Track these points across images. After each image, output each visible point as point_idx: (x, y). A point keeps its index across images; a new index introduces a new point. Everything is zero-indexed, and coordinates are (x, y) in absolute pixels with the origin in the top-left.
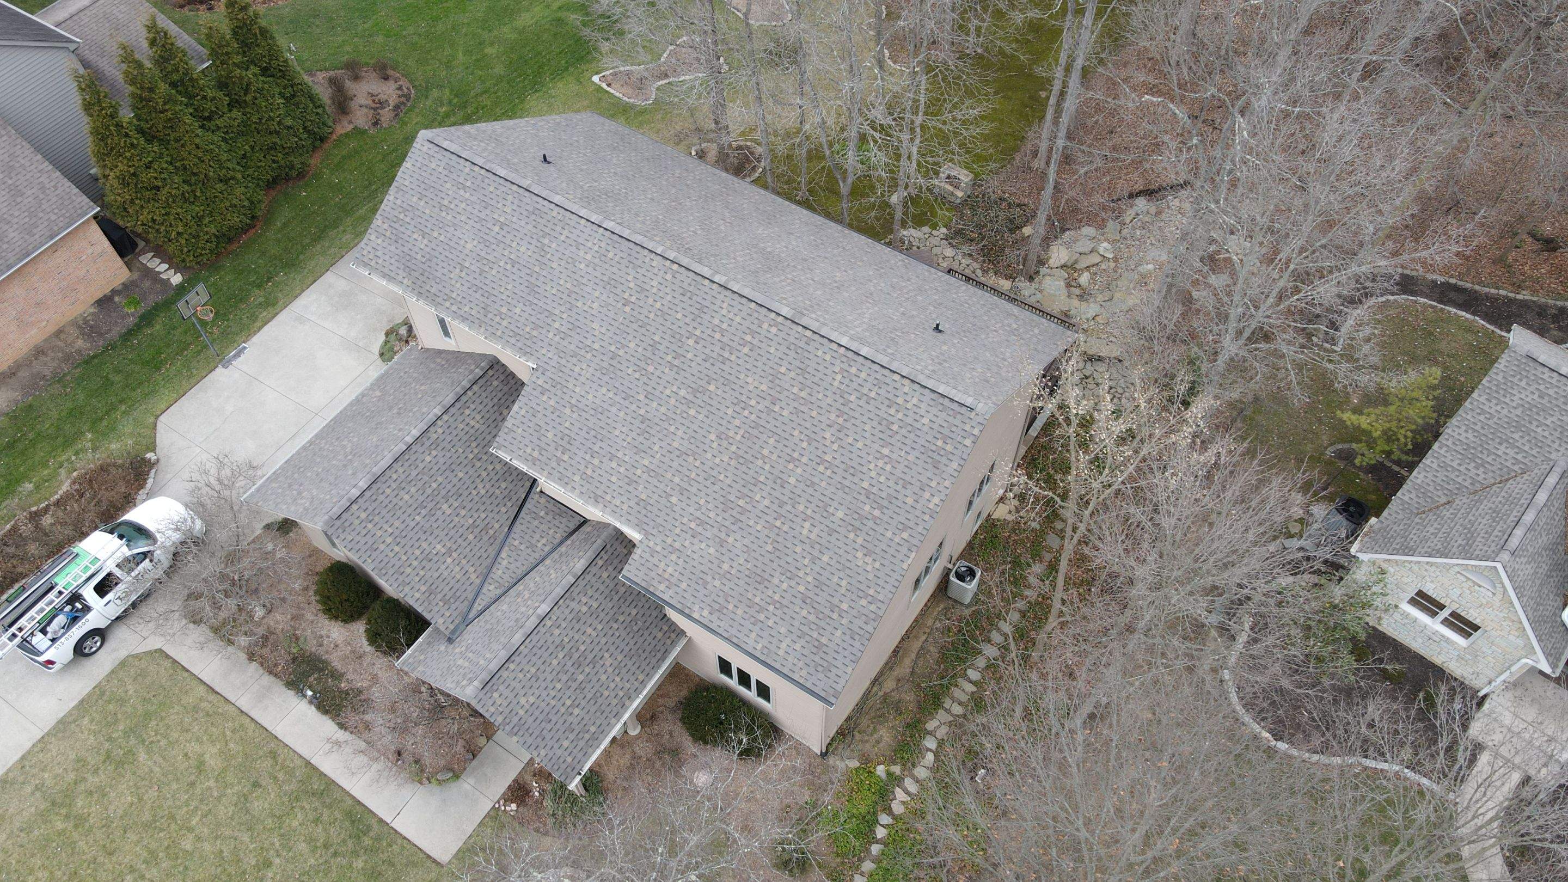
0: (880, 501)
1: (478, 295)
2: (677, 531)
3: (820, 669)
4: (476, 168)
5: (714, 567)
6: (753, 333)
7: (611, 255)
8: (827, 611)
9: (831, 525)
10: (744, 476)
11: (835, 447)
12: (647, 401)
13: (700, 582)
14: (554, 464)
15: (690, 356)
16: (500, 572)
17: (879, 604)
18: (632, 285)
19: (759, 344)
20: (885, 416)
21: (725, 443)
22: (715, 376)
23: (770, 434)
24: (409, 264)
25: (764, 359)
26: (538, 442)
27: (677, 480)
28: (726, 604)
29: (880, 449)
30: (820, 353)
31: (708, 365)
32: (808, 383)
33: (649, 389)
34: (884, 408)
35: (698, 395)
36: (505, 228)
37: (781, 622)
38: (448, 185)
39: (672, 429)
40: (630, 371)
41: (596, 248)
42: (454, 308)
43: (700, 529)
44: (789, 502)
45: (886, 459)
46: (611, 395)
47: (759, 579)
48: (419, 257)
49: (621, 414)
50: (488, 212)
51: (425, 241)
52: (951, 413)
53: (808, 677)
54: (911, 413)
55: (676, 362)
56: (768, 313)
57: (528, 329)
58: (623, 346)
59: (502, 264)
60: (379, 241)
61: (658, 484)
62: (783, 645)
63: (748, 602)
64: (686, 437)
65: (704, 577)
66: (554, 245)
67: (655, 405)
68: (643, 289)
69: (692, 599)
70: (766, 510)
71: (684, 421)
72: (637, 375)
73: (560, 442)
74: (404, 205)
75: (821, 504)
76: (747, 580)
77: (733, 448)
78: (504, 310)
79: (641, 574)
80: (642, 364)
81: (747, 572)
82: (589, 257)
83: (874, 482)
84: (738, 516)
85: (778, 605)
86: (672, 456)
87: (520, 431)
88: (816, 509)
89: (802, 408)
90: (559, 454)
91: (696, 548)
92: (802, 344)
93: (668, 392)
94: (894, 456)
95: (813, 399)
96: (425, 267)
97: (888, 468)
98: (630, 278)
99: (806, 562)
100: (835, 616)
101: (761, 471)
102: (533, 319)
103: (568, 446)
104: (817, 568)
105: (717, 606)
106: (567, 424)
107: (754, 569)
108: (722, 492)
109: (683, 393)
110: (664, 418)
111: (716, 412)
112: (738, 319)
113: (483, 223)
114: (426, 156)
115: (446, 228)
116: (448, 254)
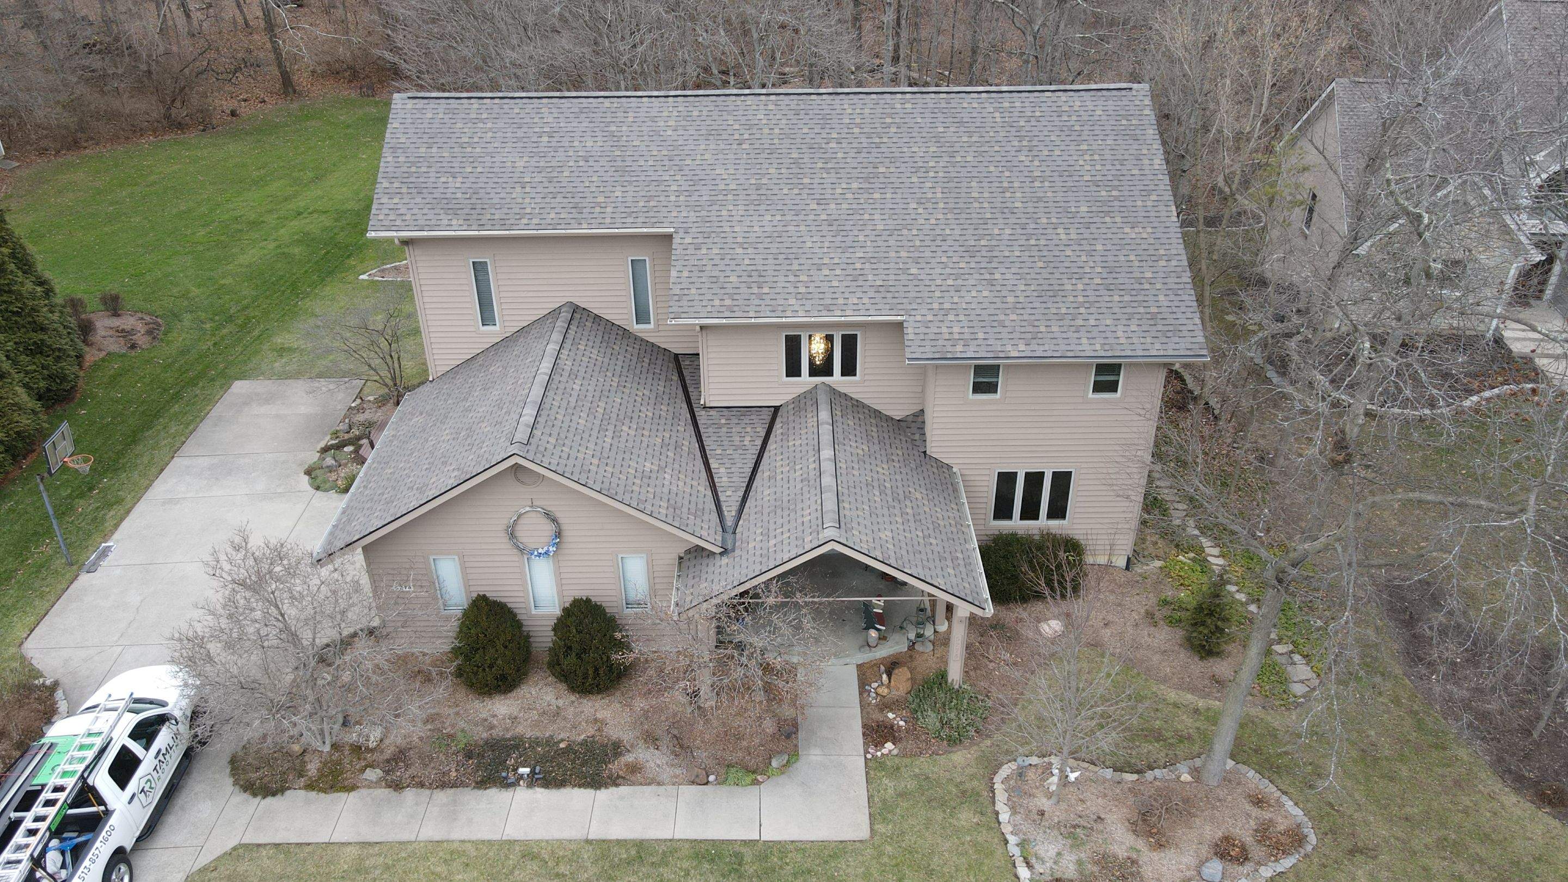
0: (1110, 183)
1: (559, 199)
2: (938, 294)
3: (1169, 334)
5: (999, 305)
6: (891, 115)
8: (1137, 286)
9: (1082, 221)
10: (969, 222)
11: (1036, 163)
12: (823, 207)
13: (995, 324)
14: (757, 302)
15: (840, 155)
16: (725, 479)
17: (1179, 258)
18: (737, 127)
19: (903, 121)
20: (1061, 124)
21: (930, 205)
22: (878, 160)
23: (969, 180)
24: (450, 206)
25: (916, 129)
26: (723, 291)
27: (903, 254)
28: (1036, 330)
29: (1078, 148)
30: (965, 105)
31: (863, 155)
32: (972, 129)
33: (818, 196)
34: (1055, 119)
35: (872, 180)
36: (555, 135)
37: (1100, 317)
38: (459, 125)
39: (866, 217)
40: (785, 191)
41: (675, 114)
42: (535, 221)
43: (960, 282)
44: (1028, 221)
45: (1090, 152)
46: (779, 218)
47: (1051, 293)
48: (459, 195)
49: (802, 228)
50: (525, 130)
51: (460, 180)
52: (1115, 99)
53: (1165, 346)
54: (1083, 113)
55: (829, 165)
56: (893, 96)
57: (641, 204)
58: (763, 175)
59: (571, 164)
60: (396, 201)
61: (887, 266)
62: (1120, 334)
63: (1056, 317)
64: (886, 217)
65: (996, 318)
66: (624, 129)
67: (833, 206)
68: (752, 125)
69: (999, 343)
70: (1012, 238)
71: (873, 206)
72: (796, 191)
73: (750, 280)
74: (411, 159)
75: (1059, 210)
76: (1041, 299)
77: (941, 205)
78: (601, 199)
79: (927, 349)
80: (795, 181)
81: (1035, 294)
82: (671, 123)
83: (1094, 173)
84: (989, 254)
85: (1087, 305)
86: (883, 238)
87: (693, 291)
88: (1059, 216)
89: (983, 149)
90: (755, 290)
91: (968, 299)
94: (1094, 147)
95: (987, 139)
96: (473, 201)
97: (1096, 157)
98: (730, 122)
99: (1084, 258)
100: (1147, 286)
101: (983, 211)
102: (642, 194)
103: (761, 279)
104: (1098, 259)
105: (1029, 336)
106: (747, 262)
107: (1040, 288)
108: (957, 244)
109: (855, 185)
110: (851, 212)
111: (901, 186)
112: (867, 111)
113: (525, 140)
114: (415, 111)
115: (480, 160)
116: (496, 180)
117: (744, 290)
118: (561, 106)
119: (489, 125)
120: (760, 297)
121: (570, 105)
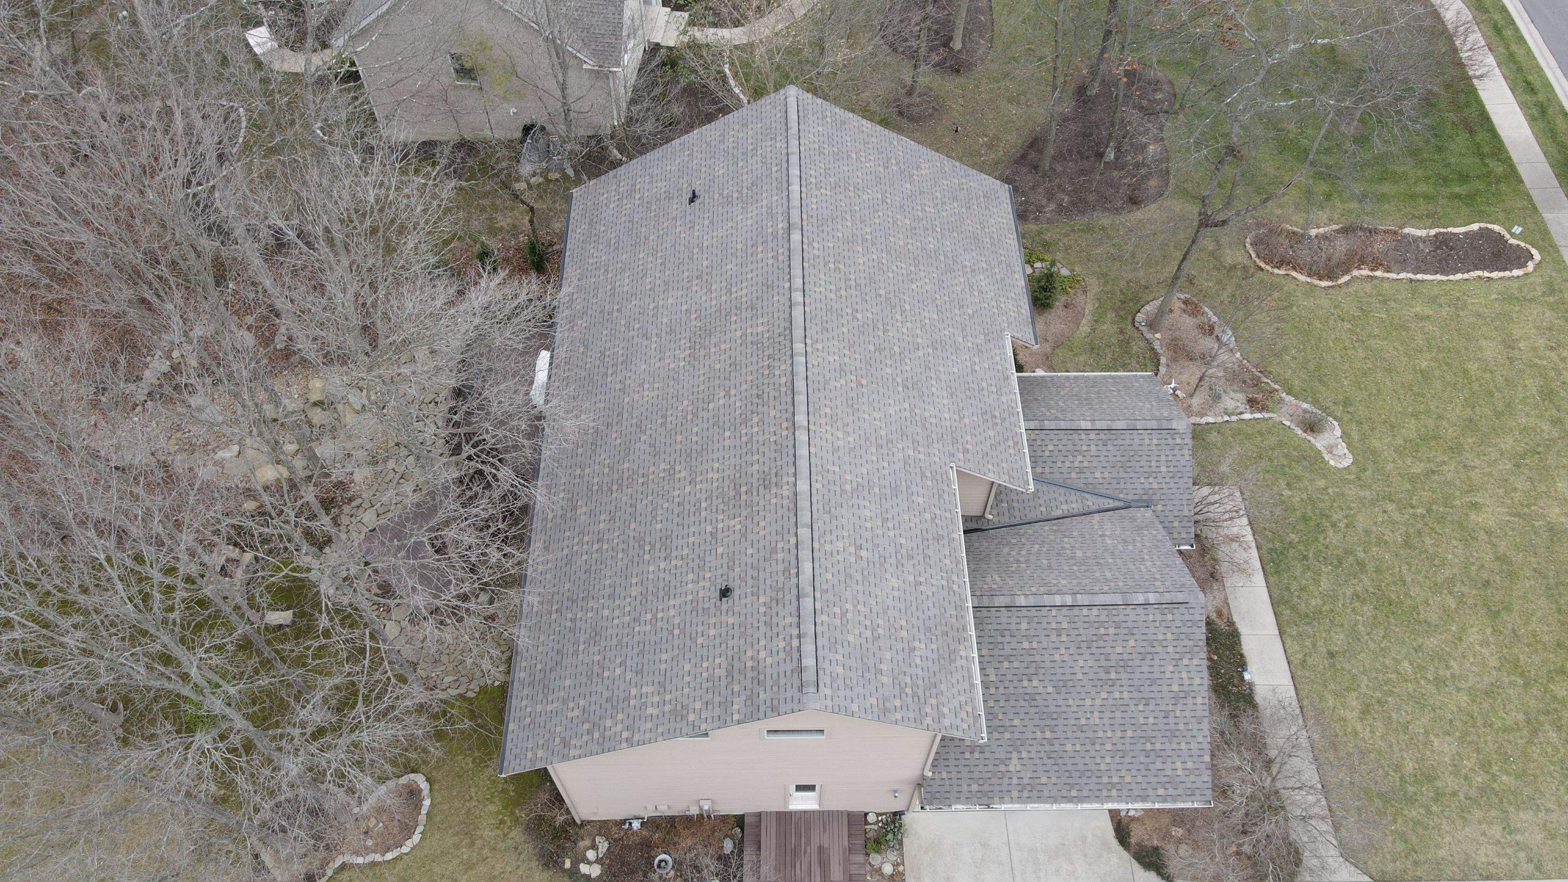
4: (818, 606)
6: (826, 262)
7: (828, 410)
8: (966, 192)
9: (918, 192)
10: (925, 258)
11: (870, 191)
12: (921, 347)
13: (1003, 283)
15: (870, 315)
18: (843, 382)
19: (832, 256)
20: (831, 156)
21: (913, 276)
24: (946, 656)
25: (840, 251)
26: (1002, 444)
28: (1004, 262)
30: (814, 207)
32: (839, 214)
34: (827, 157)
35: (893, 304)
36: (858, 543)
37: (989, 223)
38: (851, 638)
39: (927, 321)
40: (908, 368)
41: (829, 428)
42: (954, 577)
43: (975, 288)
44: (921, 223)
45: (859, 155)
46: (934, 382)
47: (977, 240)
48: (934, 646)
49: (941, 369)
50: (853, 572)
51: (916, 644)
52: (806, 111)
53: (1005, 202)
54: (821, 138)
56: (805, 251)
57: (929, 483)
58: (894, 380)
60: (946, 710)
62: (1000, 220)
63: (993, 247)
65: (999, 280)
66: (848, 477)
67: (919, 340)
68: (841, 370)
69: (1016, 287)
72: (907, 361)
73: (990, 421)
74: (897, 692)
76: (982, 248)
79: (1027, 330)
80: (897, 357)
81: (978, 249)
82: (840, 434)
85: (983, 226)
87: (1004, 465)
90: (998, 421)
92: (814, 220)
93: (905, 330)
102: (918, 479)
109: (898, 317)
113: (866, 573)
114: (835, 685)
115: (892, 620)
116: (914, 608)
117: (998, 428)
118: (822, 530)
119: (849, 606)
120: (1003, 420)
121: (821, 522)
